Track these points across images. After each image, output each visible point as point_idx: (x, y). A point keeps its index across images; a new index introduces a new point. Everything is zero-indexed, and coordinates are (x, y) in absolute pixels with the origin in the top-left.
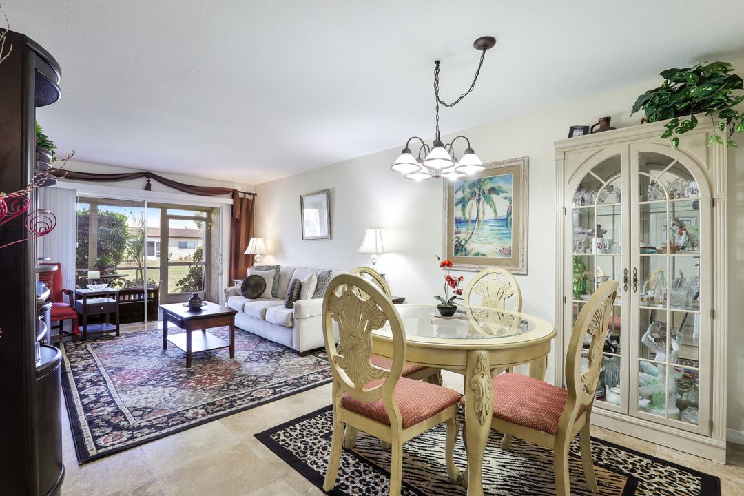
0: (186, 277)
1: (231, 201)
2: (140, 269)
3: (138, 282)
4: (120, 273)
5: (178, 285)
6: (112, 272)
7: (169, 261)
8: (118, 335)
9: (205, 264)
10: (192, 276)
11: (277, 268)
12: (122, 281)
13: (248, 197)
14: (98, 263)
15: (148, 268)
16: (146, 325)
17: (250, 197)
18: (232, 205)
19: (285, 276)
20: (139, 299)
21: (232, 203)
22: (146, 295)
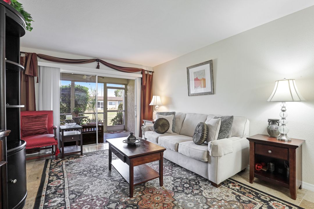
0: (115, 117)
1: (141, 76)
2: (94, 113)
3: (93, 120)
4: (86, 115)
5: (111, 121)
6: (82, 115)
7: (108, 110)
8: (82, 154)
9: (124, 111)
10: (118, 117)
11: (174, 113)
12: (86, 119)
13: (149, 73)
14: (75, 111)
15: (98, 113)
16: (97, 145)
17: (151, 74)
18: (142, 78)
19: (179, 119)
20: (94, 131)
21: (142, 77)
22: (97, 128)
